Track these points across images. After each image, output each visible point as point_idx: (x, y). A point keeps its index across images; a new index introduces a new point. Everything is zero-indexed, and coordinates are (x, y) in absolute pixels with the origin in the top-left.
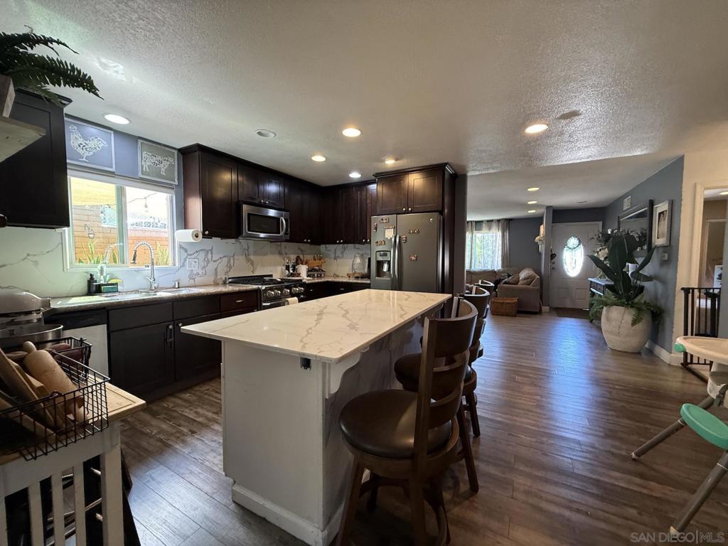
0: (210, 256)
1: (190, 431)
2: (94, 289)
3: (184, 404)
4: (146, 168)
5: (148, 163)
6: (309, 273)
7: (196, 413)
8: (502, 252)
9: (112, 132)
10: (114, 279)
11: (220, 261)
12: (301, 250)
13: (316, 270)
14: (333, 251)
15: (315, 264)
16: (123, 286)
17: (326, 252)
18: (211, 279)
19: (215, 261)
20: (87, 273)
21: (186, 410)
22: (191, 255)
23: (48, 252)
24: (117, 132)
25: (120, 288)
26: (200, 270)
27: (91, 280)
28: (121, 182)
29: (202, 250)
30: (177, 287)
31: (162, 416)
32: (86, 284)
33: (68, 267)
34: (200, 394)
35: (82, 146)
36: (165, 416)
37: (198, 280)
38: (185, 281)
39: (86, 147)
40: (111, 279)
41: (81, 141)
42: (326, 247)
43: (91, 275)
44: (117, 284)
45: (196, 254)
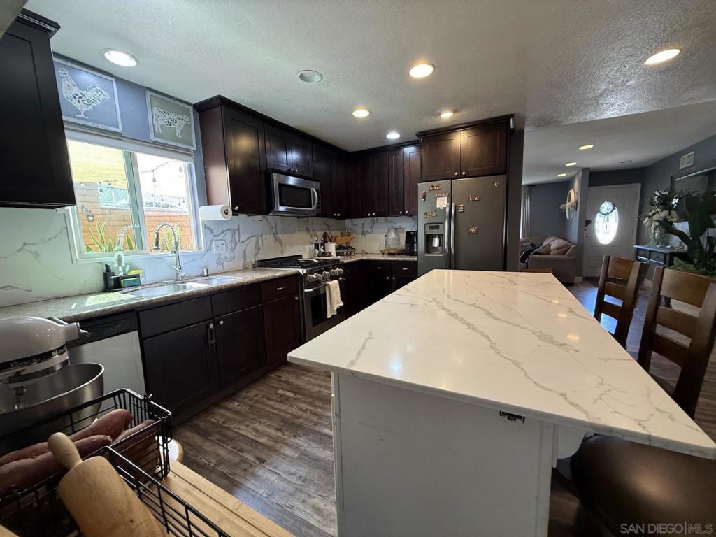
0: (237, 237)
1: (258, 458)
2: (112, 283)
3: (235, 417)
4: (158, 129)
5: (161, 123)
6: (338, 251)
7: (256, 430)
8: (523, 221)
9: (114, 80)
10: (134, 269)
11: (248, 241)
12: (327, 225)
13: (344, 248)
14: (361, 225)
15: (343, 241)
16: (145, 277)
17: (352, 227)
18: (239, 264)
19: (242, 242)
20: (101, 263)
21: (241, 427)
22: (217, 236)
23: (50, 239)
24: (120, 80)
25: (142, 280)
26: (228, 253)
27: (107, 273)
28: (131, 146)
29: (229, 230)
30: (205, 274)
31: (215, 437)
32: (102, 277)
33: (78, 258)
34: (250, 403)
35: (77, 97)
36: (219, 437)
37: (227, 265)
38: (213, 268)
39: (83, 98)
40: (131, 269)
41: (75, 90)
42: (352, 222)
43: (106, 266)
44: (138, 276)
45: (223, 235)
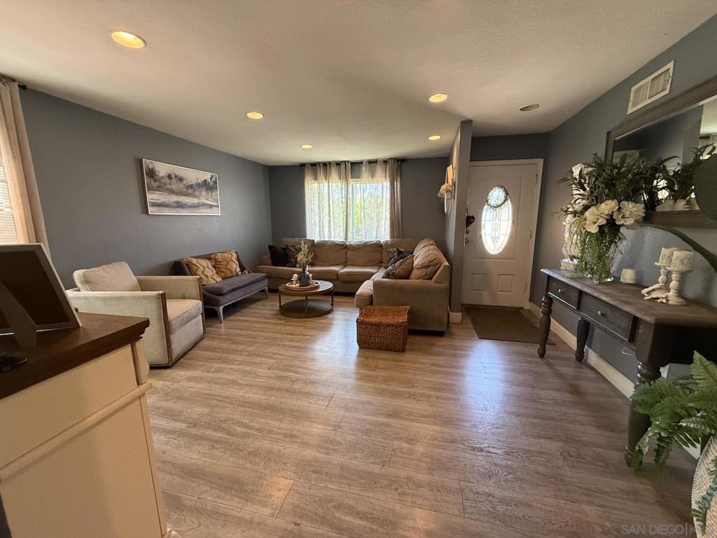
8: (391, 213)
